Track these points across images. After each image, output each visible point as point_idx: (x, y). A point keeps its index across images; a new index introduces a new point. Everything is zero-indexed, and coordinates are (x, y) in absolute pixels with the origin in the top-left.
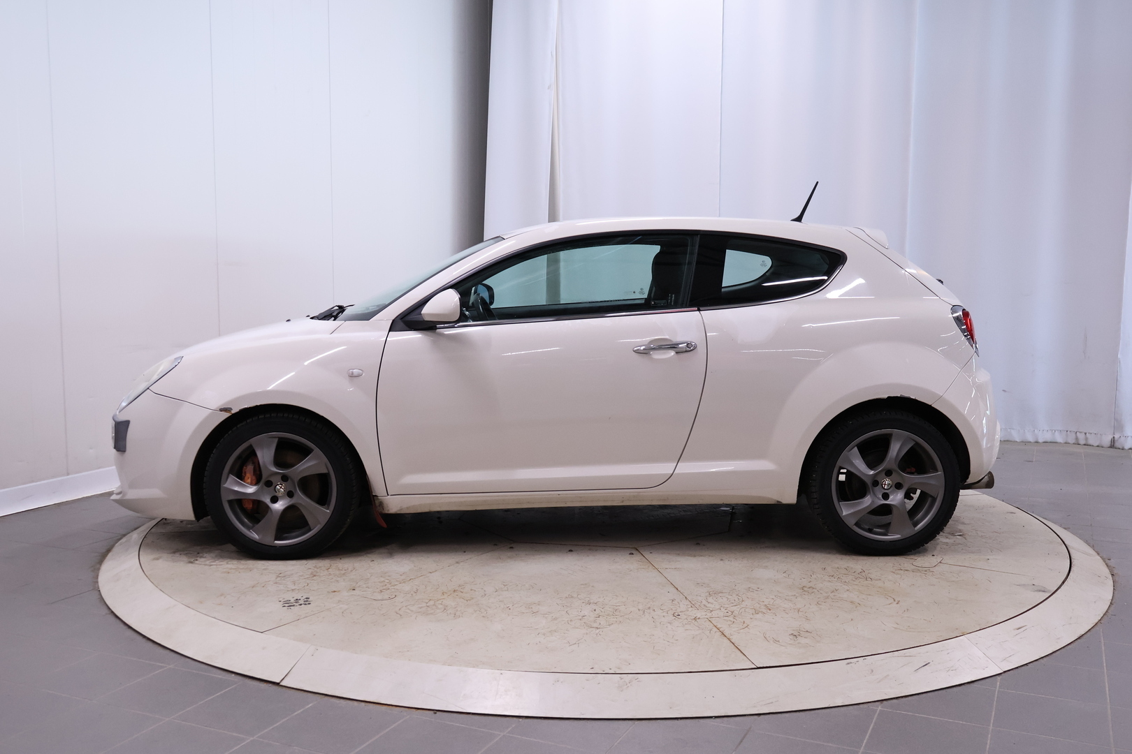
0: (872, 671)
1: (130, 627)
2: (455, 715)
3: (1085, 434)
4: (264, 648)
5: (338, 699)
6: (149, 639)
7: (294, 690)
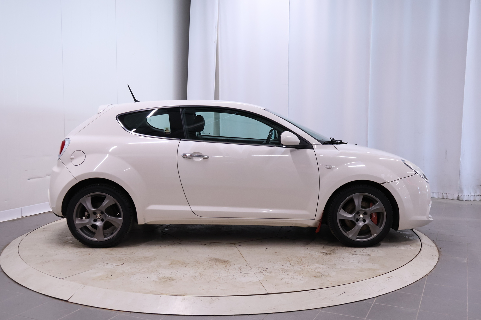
0: (320, 295)
1: (9, 277)
2: (139, 314)
3: (447, 194)
4: (63, 286)
5: (91, 307)
6: (16, 282)
7: (73, 303)
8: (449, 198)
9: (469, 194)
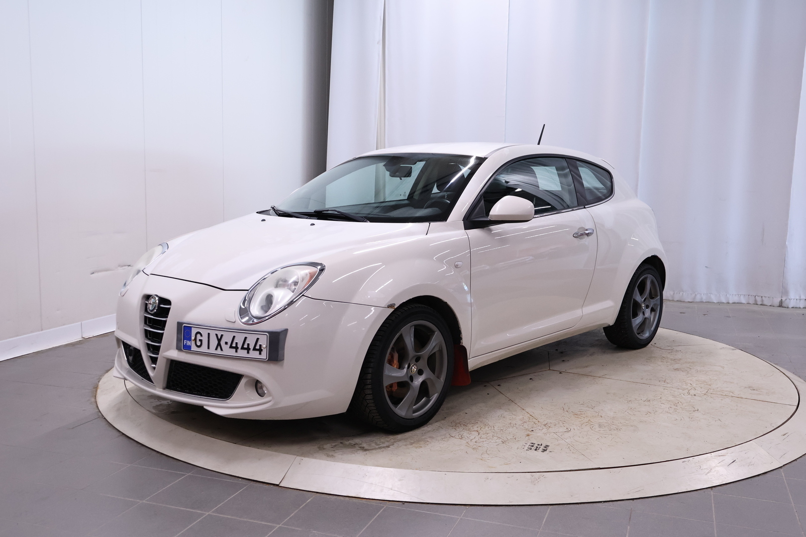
3: (762, 297)
8: (765, 303)
9: (798, 298)
